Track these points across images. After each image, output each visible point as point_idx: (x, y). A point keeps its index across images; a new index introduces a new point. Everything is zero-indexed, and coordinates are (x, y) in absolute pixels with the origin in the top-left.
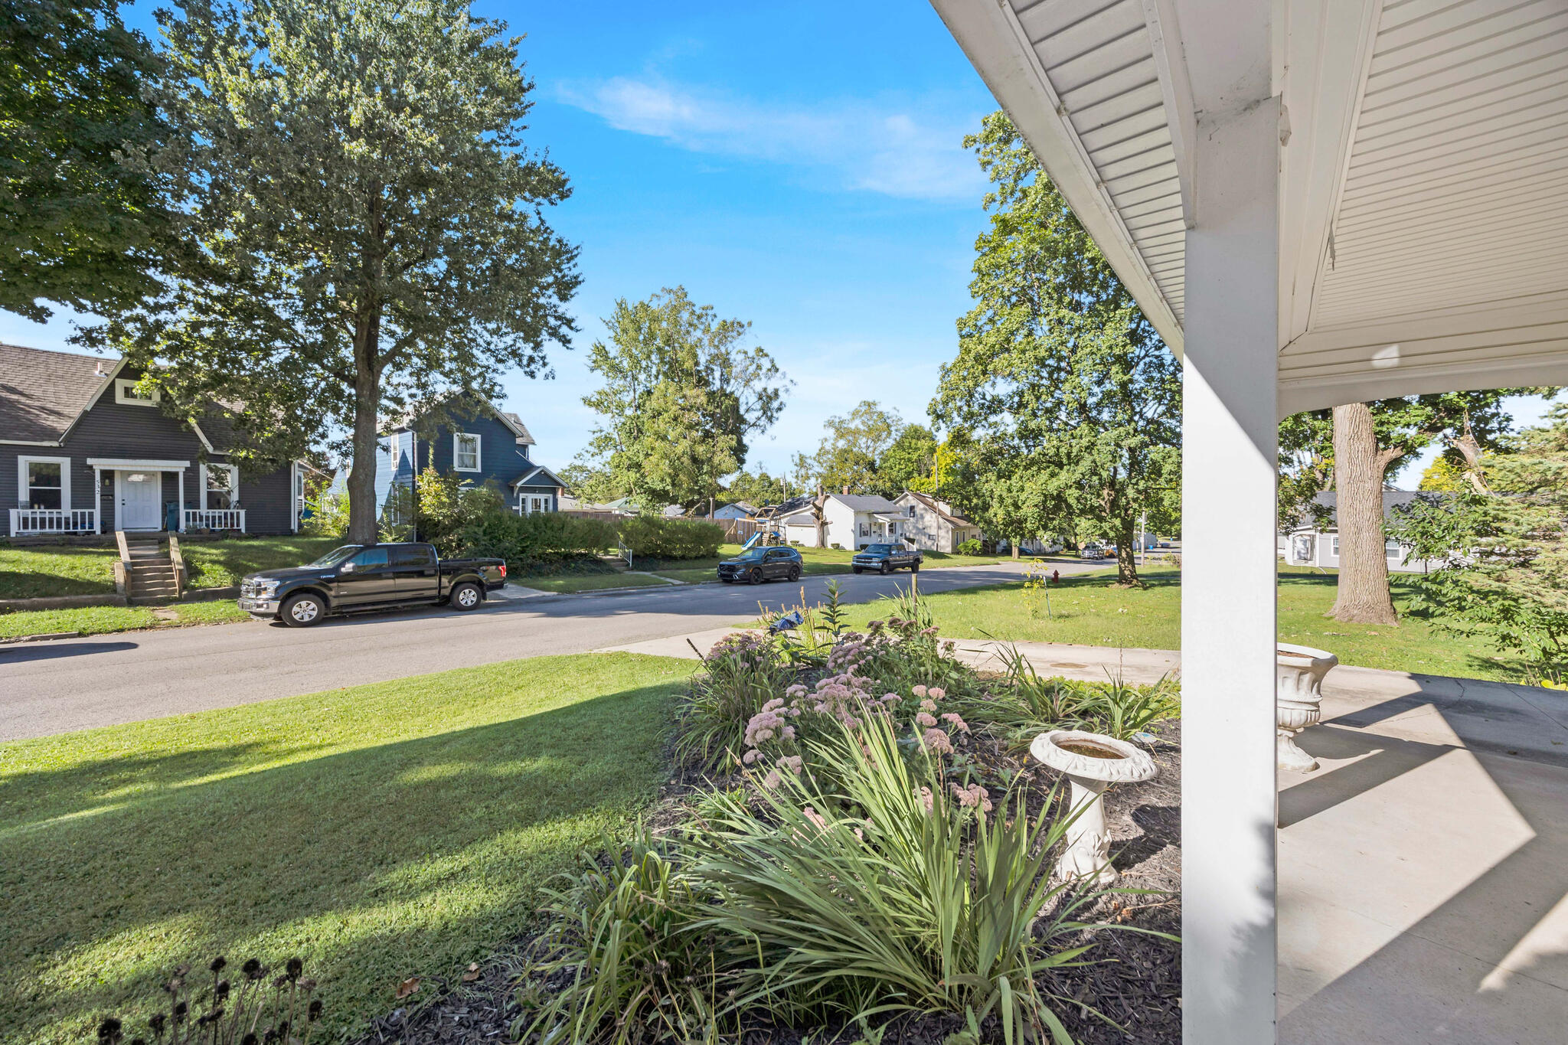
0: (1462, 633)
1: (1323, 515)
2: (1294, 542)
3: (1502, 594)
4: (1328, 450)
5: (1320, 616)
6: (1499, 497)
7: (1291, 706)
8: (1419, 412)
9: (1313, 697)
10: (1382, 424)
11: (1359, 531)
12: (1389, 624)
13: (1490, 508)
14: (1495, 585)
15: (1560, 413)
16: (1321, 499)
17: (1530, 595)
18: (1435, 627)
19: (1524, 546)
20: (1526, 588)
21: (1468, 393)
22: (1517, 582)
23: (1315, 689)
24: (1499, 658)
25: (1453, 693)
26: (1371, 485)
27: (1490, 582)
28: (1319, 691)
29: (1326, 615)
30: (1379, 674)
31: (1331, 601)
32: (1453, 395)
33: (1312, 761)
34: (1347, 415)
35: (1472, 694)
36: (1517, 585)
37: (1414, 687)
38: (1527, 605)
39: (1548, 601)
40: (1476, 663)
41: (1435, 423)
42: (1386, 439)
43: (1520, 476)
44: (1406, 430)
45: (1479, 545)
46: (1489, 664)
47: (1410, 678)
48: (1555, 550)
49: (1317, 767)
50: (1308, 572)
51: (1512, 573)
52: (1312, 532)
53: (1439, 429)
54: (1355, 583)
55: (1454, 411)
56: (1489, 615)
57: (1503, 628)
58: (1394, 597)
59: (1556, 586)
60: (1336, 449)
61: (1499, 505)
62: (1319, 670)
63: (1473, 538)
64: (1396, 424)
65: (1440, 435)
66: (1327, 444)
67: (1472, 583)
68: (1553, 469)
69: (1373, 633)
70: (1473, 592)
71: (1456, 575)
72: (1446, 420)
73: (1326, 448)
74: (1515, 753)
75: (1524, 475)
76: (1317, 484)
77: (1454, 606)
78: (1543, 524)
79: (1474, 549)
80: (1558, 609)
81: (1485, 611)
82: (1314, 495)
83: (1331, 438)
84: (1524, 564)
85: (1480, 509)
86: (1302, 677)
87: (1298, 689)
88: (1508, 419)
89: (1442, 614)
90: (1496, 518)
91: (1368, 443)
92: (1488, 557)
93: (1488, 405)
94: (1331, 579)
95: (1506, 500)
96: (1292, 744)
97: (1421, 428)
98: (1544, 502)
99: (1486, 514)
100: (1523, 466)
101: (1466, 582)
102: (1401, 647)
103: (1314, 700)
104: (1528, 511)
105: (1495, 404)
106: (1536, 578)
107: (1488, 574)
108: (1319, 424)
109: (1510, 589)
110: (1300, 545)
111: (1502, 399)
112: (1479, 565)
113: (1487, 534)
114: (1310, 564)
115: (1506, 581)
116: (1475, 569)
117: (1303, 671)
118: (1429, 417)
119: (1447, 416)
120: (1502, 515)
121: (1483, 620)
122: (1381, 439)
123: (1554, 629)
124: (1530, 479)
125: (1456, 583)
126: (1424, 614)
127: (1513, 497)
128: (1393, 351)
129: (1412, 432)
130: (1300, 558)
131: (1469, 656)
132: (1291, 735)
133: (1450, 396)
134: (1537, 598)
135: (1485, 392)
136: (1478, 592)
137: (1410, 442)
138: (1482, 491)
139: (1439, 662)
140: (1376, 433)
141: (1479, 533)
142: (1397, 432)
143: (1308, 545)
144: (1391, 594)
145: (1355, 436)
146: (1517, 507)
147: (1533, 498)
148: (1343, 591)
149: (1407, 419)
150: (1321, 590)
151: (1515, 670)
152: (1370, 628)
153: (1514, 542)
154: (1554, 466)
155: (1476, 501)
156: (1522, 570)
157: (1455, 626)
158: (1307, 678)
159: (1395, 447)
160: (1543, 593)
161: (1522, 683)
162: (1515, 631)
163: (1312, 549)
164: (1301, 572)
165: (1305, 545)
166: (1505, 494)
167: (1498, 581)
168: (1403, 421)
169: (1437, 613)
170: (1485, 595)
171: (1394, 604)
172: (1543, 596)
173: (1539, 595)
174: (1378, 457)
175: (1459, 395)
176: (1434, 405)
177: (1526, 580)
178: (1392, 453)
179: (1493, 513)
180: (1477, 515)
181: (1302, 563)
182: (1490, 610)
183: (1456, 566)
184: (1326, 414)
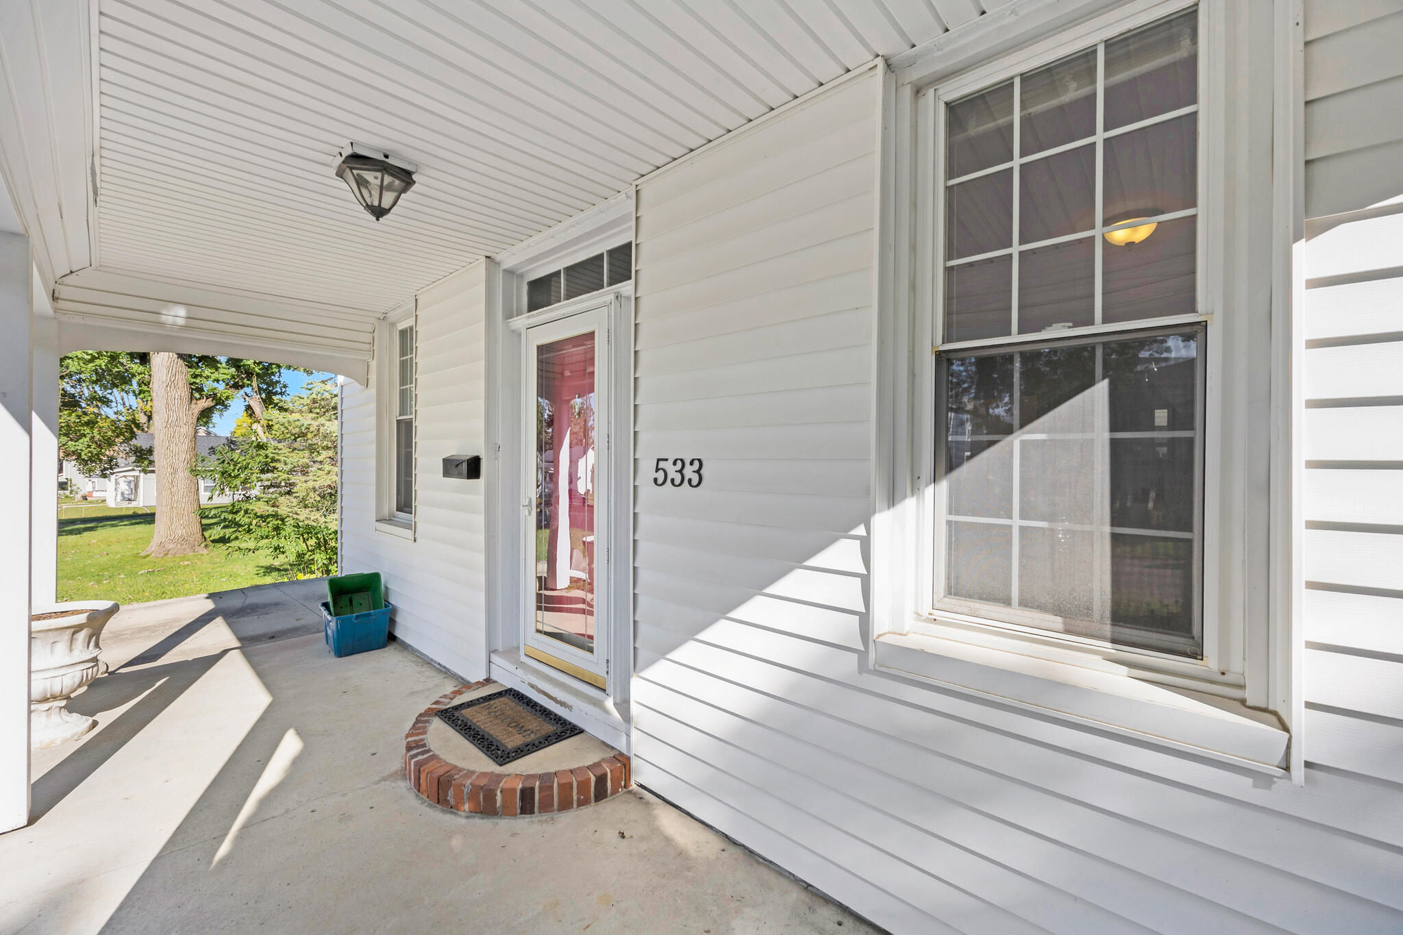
0: (250, 550)
1: (143, 456)
2: (117, 483)
3: (275, 516)
4: (147, 394)
5: (136, 556)
6: (275, 443)
7: (63, 671)
8: (226, 371)
9: (92, 652)
10: (196, 376)
11: (175, 472)
12: (201, 552)
13: (269, 452)
14: (271, 510)
15: (310, 387)
16: (140, 441)
17: (291, 514)
18: (230, 550)
19: (289, 480)
20: (289, 510)
21: (260, 363)
22: (285, 506)
23: (92, 643)
24: (276, 563)
25: (237, 602)
26: (186, 430)
27: (268, 508)
28: (97, 645)
29: (143, 554)
30: (181, 601)
31: (148, 540)
32: (250, 362)
33: (90, 720)
34: (165, 364)
35: (253, 599)
36: (285, 508)
37: (209, 605)
38: (290, 521)
39: (301, 517)
40: (262, 570)
41: (238, 382)
42: (200, 390)
43: (287, 429)
44: (215, 385)
45: (262, 480)
46: (269, 570)
47: (207, 598)
48: (306, 482)
49: (95, 724)
50: (131, 513)
51: (282, 500)
52: (136, 473)
53: (242, 387)
54: (171, 519)
55: (249, 374)
56: (266, 534)
57: (275, 542)
58: (205, 528)
59: (306, 507)
60: (154, 394)
61: (275, 449)
62: (96, 623)
63: (258, 475)
64: (207, 377)
65: (242, 392)
66: (145, 388)
67: (257, 510)
68: (305, 425)
69: (186, 563)
70: (258, 517)
71: (245, 506)
72: (245, 381)
73: (144, 391)
74: (273, 637)
75: (290, 428)
76: (138, 426)
77: (244, 530)
78: (300, 463)
79: (259, 484)
80: (306, 522)
81: (265, 530)
82: (133, 436)
83: (149, 383)
84: (289, 493)
85: (262, 452)
86: (75, 636)
87: (71, 650)
88: (285, 386)
89: (237, 538)
90: (273, 460)
91: (184, 392)
92: (268, 489)
93: (273, 374)
94: (148, 518)
95: (280, 446)
96: (64, 712)
97: (227, 384)
98: (302, 448)
99: (267, 456)
100: (289, 422)
101: (252, 510)
102: (210, 570)
103: (91, 656)
104: (291, 455)
105: (278, 374)
106: (295, 501)
107: (267, 502)
108: (136, 367)
109: (280, 512)
110: (123, 486)
111: (282, 371)
112: (262, 495)
113: (268, 471)
114: (134, 504)
115: (277, 507)
116: (259, 499)
117: (77, 629)
118: (233, 377)
119: (246, 377)
120: (277, 457)
121: (262, 538)
122: (196, 390)
123: (306, 536)
124: (294, 431)
125: (246, 512)
126: (223, 540)
127: (284, 444)
128: (181, 312)
129: (221, 387)
130: (124, 499)
131: (258, 566)
132: (63, 703)
133: (249, 363)
134: (295, 516)
135: (271, 364)
136: (261, 517)
137: (219, 395)
138: (263, 437)
139: (237, 576)
140: (191, 384)
141: (262, 471)
142: (208, 385)
143: (132, 486)
144: (202, 525)
145: (171, 385)
146: (286, 451)
147: (296, 445)
148: (160, 529)
149: (216, 375)
150: (141, 529)
151: (286, 570)
152: (184, 558)
153: (283, 477)
154: (306, 423)
155: (260, 447)
156: (288, 496)
157: (243, 545)
158: (82, 635)
159: (207, 398)
160: (299, 512)
161: (286, 580)
162: (282, 543)
163: (136, 490)
164: (124, 513)
165: (129, 486)
166: (280, 442)
167: (273, 506)
168: (213, 377)
169: (232, 537)
170: (264, 518)
171: (204, 533)
172: (298, 515)
173: (296, 514)
174: (193, 406)
175: (255, 363)
176: (238, 367)
177: (289, 504)
178: (205, 403)
179: (271, 455)
180: (261, 458)
181: (125, 504)
182: (267, 529)
183: (247, 497)
184: (144, 358)
